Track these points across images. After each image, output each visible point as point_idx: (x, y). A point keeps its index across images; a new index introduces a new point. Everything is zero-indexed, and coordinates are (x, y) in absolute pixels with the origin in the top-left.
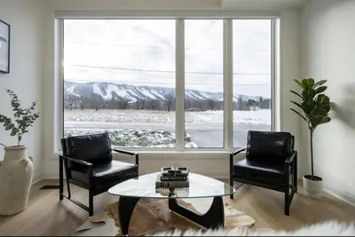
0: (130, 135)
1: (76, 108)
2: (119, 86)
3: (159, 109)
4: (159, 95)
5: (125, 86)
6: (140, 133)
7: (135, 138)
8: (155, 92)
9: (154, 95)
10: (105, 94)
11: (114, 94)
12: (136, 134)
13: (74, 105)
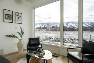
0: (70, 39)
1: (58, 31)
2: (72, 23)
3: (87, 31)
4: (89, 25)
5: (75, 23)
6: (73, 39)
7: (71, 41)
8: (87, 24)
9: (87, 25)
10: (68, 26)
11: (70, 26)
12: (72, 39)
13: (57, 30)
